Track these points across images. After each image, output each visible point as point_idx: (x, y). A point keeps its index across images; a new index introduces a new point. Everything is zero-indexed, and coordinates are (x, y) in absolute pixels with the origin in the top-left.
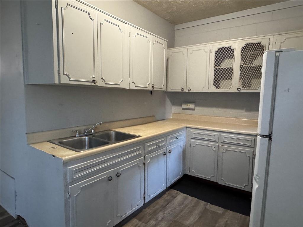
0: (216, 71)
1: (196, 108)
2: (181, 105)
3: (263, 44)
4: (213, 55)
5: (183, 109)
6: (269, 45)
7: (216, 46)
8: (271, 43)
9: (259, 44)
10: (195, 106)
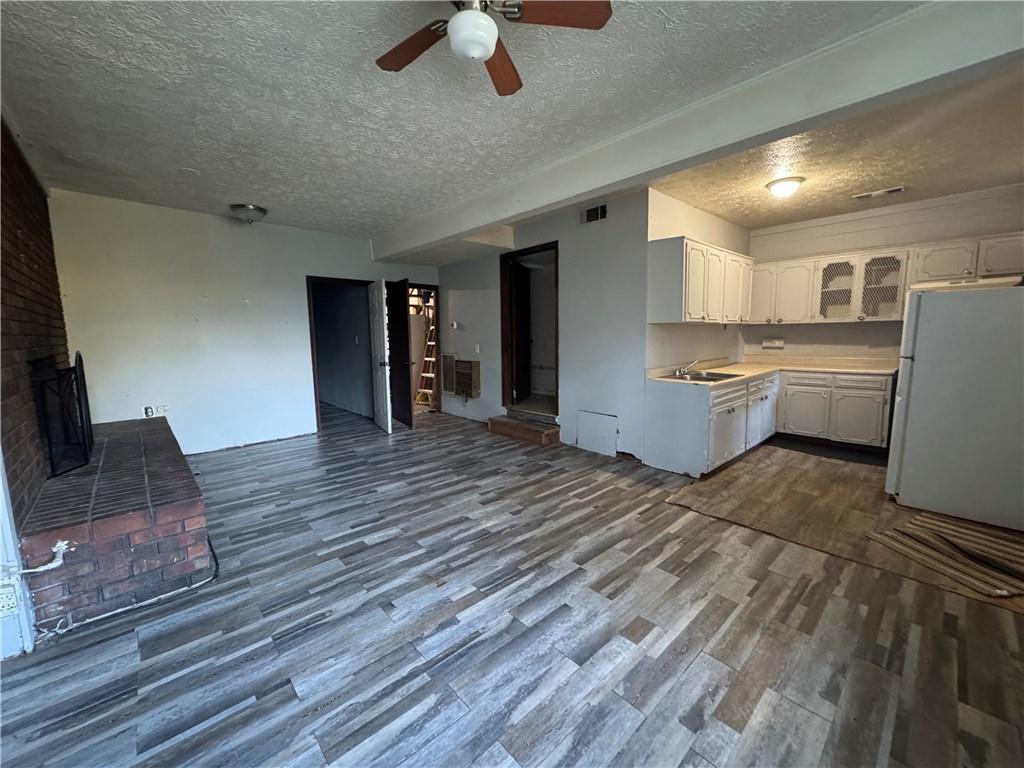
0: (824, 294)
1: (787, 346)
2: (761, 343)
3: (898, 258)
4: (821, 273)
5: (763, 348)
6: (908, 258)
7: (825, 261)
8: (911, 257)
9: (893, 258)
10: (786, 343)
